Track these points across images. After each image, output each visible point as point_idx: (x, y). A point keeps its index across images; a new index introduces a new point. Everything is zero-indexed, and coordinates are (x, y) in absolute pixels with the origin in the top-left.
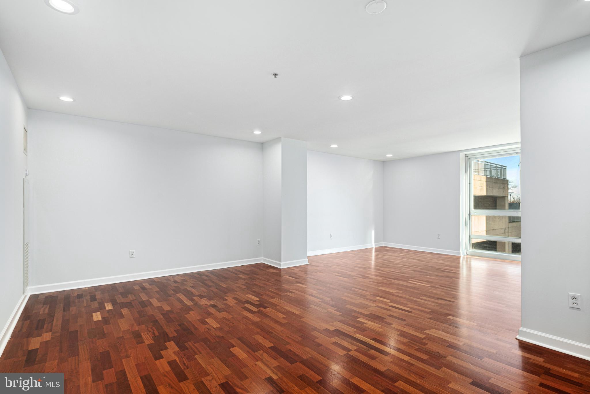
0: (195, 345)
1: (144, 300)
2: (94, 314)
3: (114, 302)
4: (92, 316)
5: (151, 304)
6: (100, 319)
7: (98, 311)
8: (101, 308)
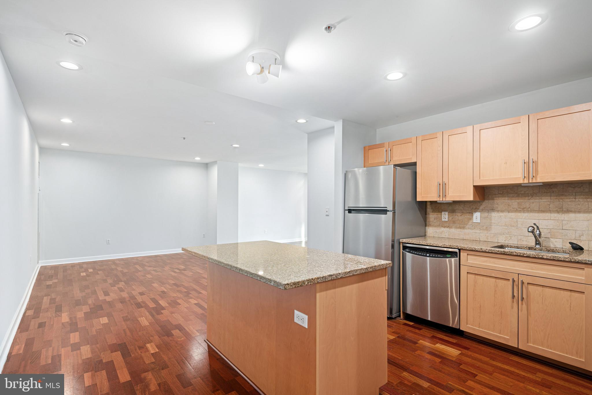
0: (134, 283)
1: (113, 268)
2: (81, 273)
3: (94, 269)
4: (80, 274)
5: (117, 269)
6: (85, 275)
7: (84, 272)
8: (86, 270)
